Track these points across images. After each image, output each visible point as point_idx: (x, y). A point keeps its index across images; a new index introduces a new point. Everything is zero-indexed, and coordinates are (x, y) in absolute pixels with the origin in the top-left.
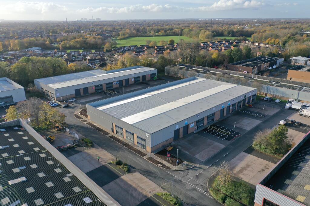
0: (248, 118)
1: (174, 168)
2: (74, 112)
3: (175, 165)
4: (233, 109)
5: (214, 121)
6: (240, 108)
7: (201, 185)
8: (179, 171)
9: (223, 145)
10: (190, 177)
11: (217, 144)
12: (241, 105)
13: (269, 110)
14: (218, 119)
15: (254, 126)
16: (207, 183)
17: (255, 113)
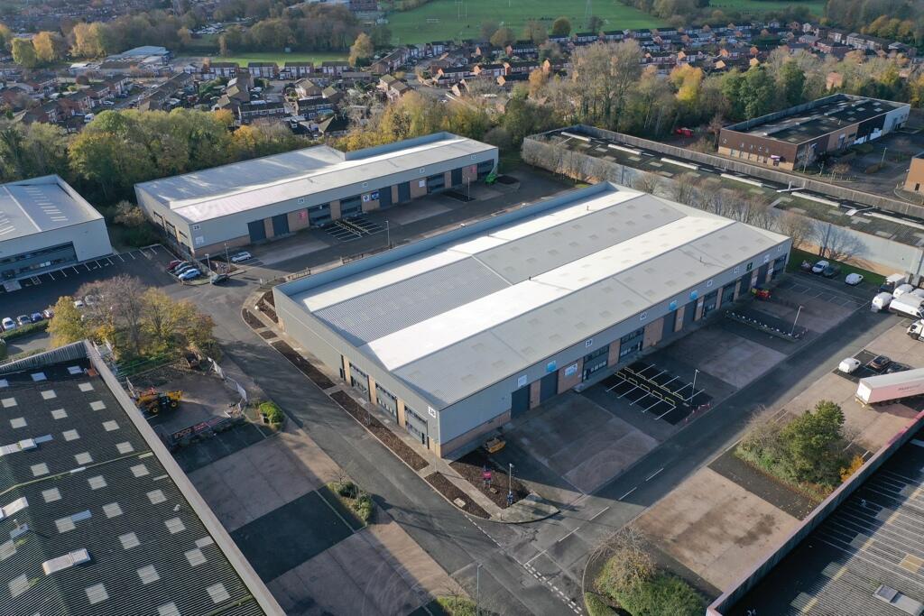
0: (749, 342)
1: (499, 514)
2: (243, 302)
3: (504, 506)
4: (705, 308)
5: (641, 350)
6: (732, 301)
7: (566, 578)
8: (511, 527)
9: (653, 440)
10: (539, 549)
11: (637, 432)
12: (733, 294)
13: (819, 312)
14: (655, 343)
15: (758, 372)
16: (583, 571)
17: (774, 323)
